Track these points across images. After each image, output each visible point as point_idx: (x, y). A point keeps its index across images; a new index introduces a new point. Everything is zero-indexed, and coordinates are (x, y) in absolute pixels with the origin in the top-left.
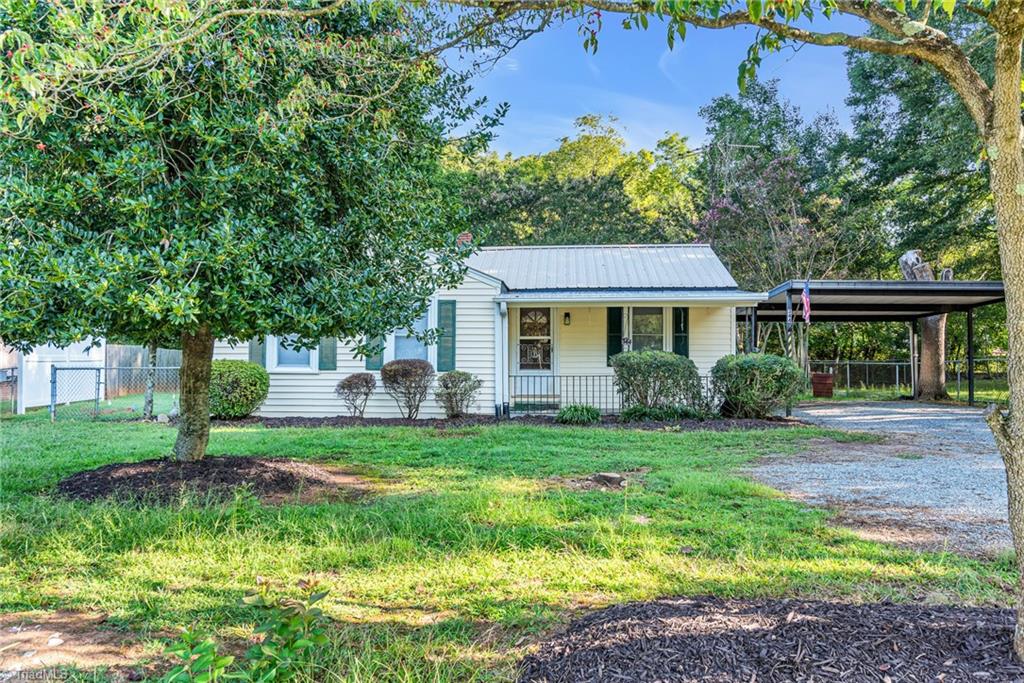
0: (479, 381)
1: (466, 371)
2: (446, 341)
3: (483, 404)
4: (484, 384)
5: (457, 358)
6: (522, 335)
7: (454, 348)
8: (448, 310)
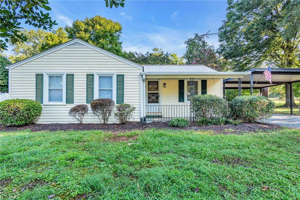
0: (134, 108)
1: (129, 103)
2: (120, 91)
3: (135, 117)
4: (136, 109)
5: (125, 98)
6: (148, 91)
7: (123, 94)
8: (121, 78)
